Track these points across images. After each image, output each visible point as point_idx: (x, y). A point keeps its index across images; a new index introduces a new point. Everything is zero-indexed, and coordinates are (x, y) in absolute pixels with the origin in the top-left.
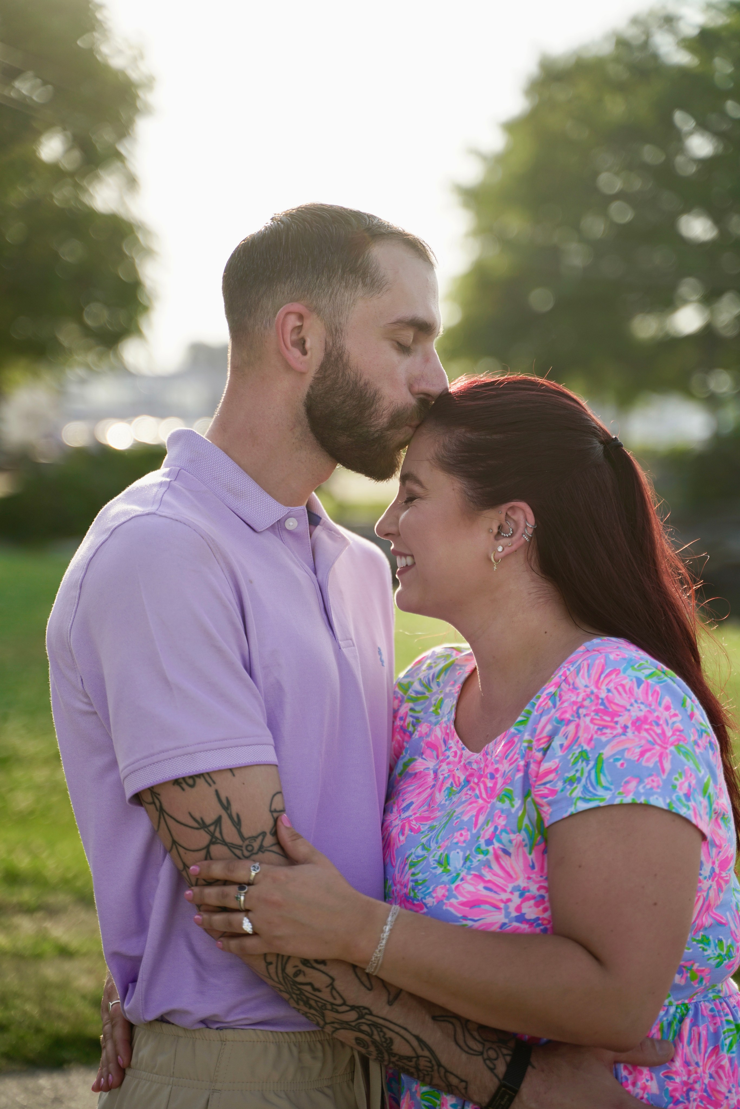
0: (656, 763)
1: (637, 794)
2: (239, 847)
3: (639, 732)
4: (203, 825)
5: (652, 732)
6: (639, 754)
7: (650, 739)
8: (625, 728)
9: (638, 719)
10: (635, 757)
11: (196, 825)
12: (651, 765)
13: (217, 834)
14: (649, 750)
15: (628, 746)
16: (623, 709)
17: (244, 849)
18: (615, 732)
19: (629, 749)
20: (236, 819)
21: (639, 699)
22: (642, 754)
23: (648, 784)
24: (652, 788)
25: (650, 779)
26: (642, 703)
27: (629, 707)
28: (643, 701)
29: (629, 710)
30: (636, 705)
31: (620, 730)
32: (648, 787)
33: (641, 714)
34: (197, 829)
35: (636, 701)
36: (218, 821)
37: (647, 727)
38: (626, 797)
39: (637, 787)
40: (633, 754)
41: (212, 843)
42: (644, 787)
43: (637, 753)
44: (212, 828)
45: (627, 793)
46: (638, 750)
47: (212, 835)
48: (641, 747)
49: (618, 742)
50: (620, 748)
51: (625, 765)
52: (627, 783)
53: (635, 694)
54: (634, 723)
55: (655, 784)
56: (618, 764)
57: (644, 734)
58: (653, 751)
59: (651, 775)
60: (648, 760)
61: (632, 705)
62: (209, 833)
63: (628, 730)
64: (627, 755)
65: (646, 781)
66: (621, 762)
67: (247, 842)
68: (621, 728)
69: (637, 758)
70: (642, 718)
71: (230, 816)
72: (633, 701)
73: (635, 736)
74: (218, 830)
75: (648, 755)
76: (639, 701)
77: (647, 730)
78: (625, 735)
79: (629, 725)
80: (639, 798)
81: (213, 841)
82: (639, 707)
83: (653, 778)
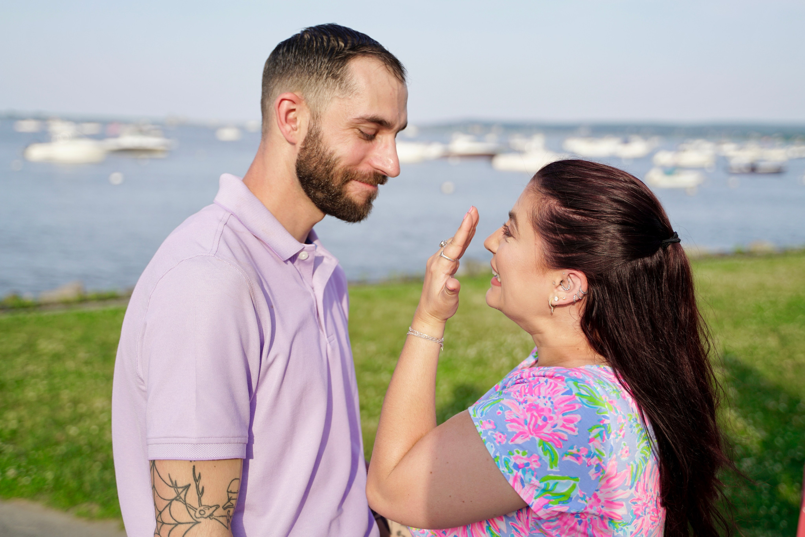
0: (513, 433)
1: (486, 432)
2: (195, 509)
3: (527, 411)
4: (175, 486)
5: (534, 419)
6: (512, 418)
7: (528, 420)
8: (525, 401)
9: (537, 406)
10: (508, 417)
11: (170, 484)
12: (510, 430)
13: (182, 495)
14: (519, 423)
15: (513, 410)
16: (538, 394)
17: (198, 511)
18: (519, 398)
19: (511, 411)
20: (201, 490)
21: (554, 399)
22: (513, 421)
23: (496, 435)
24: (496, 439)
25: (500, 434)
26: (552, 403)
27: (541, 396)
28: (554, 402)
29: (539, 398)
30: (547, 399)
31: (521, 400)
32: (495, 436)
33: (542, 405)
34: (170, 486)
35: (550, 398)
36: (187, 487)
37: (535, 414)
38: (481, 427)
39: (489, 429)
40: (509, 415)
41: (176, 499)
42: (492, 434)
43: (512, 417)
44: (180, 490)
45: (483, 426)
46: (514, 417)
47: (178, 495)
48: (518, 418)
49: (513, 403)
50: (510, 407)
51: (499, 415)
52: (490, 423)
53: (556, 395)
54: (531, 405)
55: (499, 439)
56: (499, 411)
57: (529, 415)
58: (521, 427)
59: (502, 433)
60: (511, 426)
61: (544, 397)
62: (177, 492)
63: (524, 404)
64: (506, 413)
65: (497, 433)
66: (501, 411)
67: (202, 508)
68: (524, 399)
69: (507, 419)
70: (539, 408)
71: (197, 487)
72: (549, 396)
73: (523, 410)
74: (184, 492)
75: (515, 424)
76: (552, 400)
77: (532, 415)
78: (520, 404)
79: (528, 403)
80: (484, 435)
81: (177, 498)
82: (547, 402)
83: (502, 436)
